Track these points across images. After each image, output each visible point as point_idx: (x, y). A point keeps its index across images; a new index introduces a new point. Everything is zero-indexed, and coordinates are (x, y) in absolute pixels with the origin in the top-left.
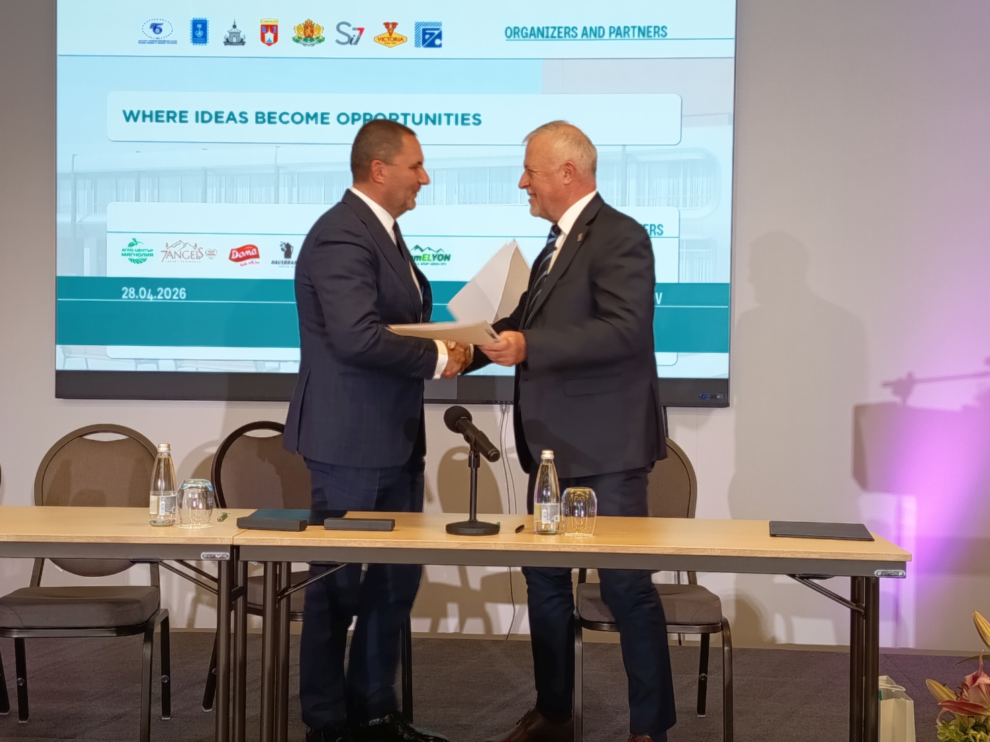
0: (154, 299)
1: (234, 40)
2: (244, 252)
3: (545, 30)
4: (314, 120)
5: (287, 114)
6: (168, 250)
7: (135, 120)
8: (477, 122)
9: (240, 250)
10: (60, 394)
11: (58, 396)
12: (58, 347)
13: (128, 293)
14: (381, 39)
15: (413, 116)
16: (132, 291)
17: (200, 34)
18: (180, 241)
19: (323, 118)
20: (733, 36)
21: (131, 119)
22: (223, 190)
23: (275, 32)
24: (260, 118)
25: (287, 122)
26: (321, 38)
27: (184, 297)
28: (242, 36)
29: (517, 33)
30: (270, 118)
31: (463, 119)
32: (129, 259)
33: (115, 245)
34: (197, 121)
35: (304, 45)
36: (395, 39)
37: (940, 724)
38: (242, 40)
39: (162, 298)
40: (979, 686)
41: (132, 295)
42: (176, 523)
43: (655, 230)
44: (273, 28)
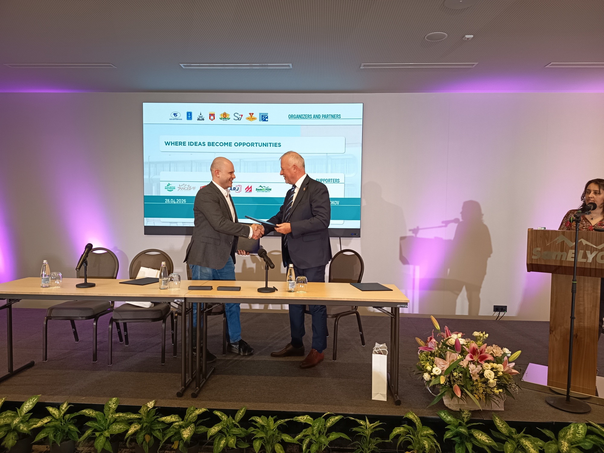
1: (201, 119)
3: (301, 116)
4: (227, 145)
5: (218, 143)
6: (180, 187)
8: (280, 146)
10: (146, 233)
11: (145, 234)
12: (145, 218)
14: (248, 119)
15: (259, 143)
17: (189, 116)
18: (184, 184)
19: (230, 144)
20: (362, 118)
21: (168, 144)
22: (198, 167)
24: (209, 144)
25: (218, 145)
26: (229, 118)
27: (185, 202)
28: (203, 117)
29: (292, 117)
30: (212, 144)
31: (275, 145)
32: (167, 190)
33: (163, 185)
34: (189, 145)
35: (223, 120)
36: (253, 119)
37: (419, 354)
38: (203, 119)
43: (337, 181)
44: (213, 115)
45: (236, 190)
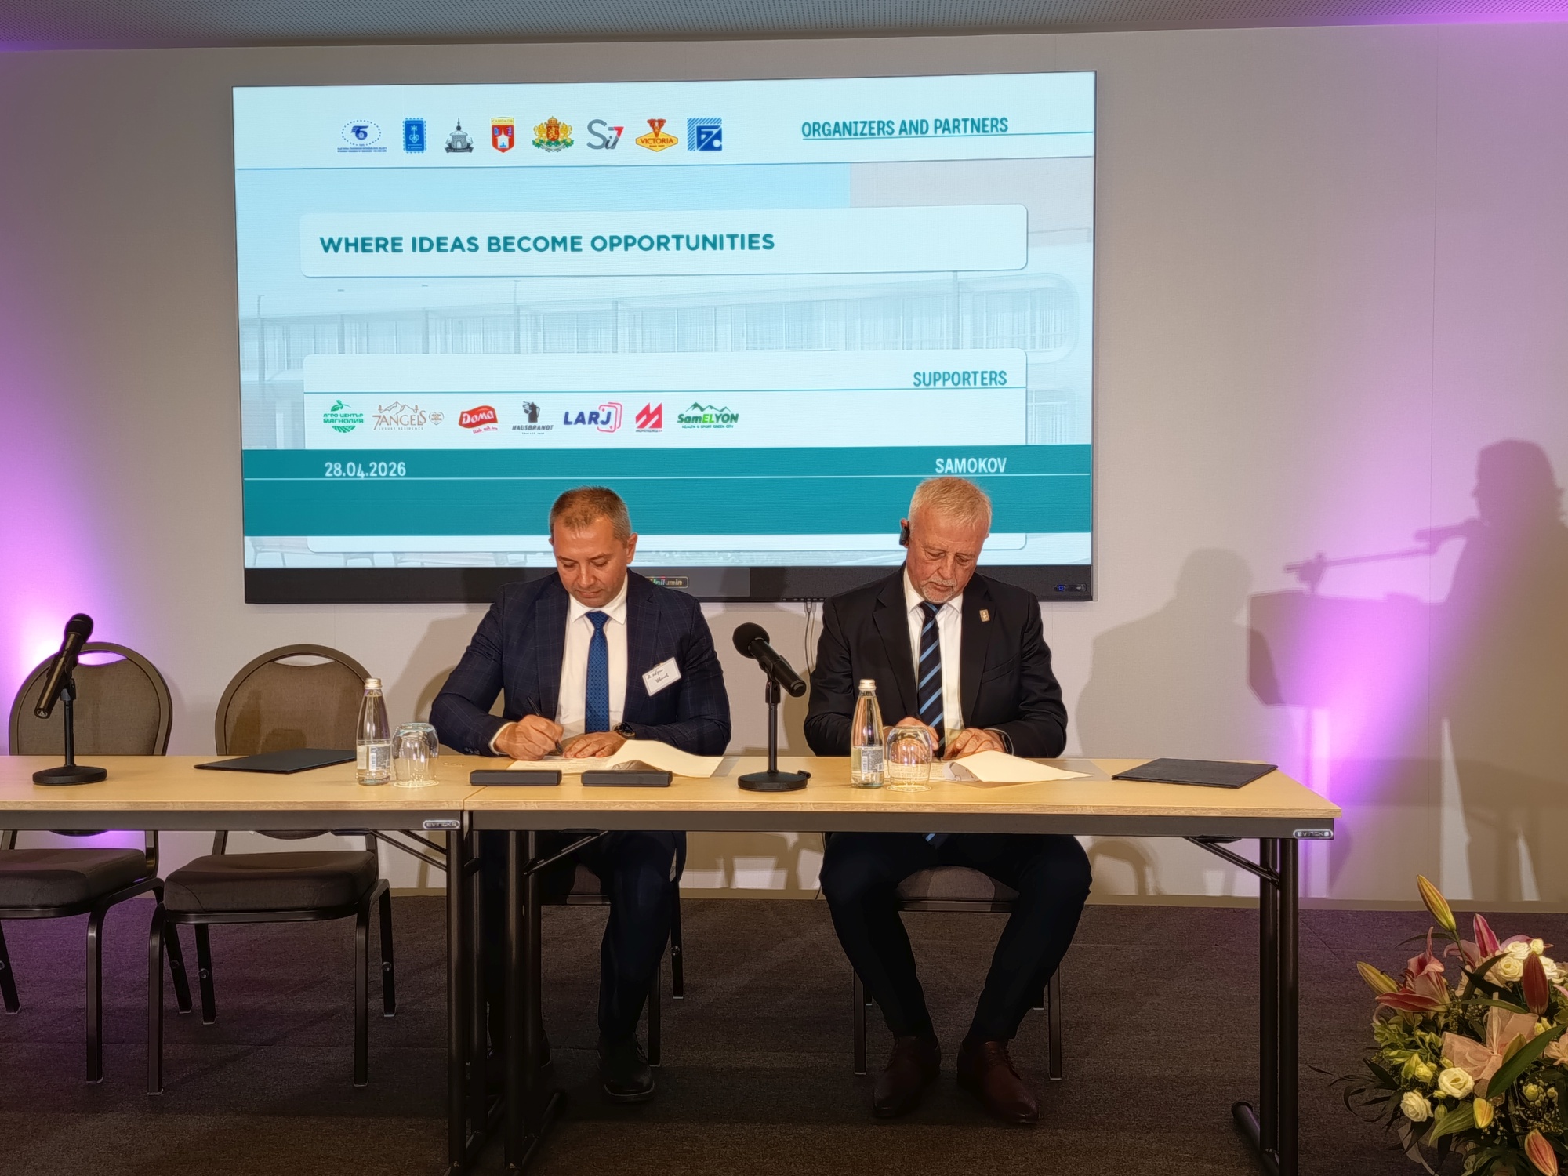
0: (365, 477)
1: (459, 145)
2: (478, 415)
3: (853, 125)
4: (562, 246)
5: (528, 238)
6: (382, 415)
7: (336, 249)
8: (768, 245)
9: (472, 413)
10: (251, 598)
11: (248, 600)
12: (247, 538)
13: (333, 469)
14: (645, 141)
15: (688, 238)
16: (338, 467)
17: (415, 138)
18: (397, 403)
19: (573, 244)
20: (1092, 129)
21: (331, 249)
22: (449, 337)
23: (510, 134)
24: (493, 244)
25: (528, 250)
26: (569, 141)
27: (404, 473)
28: (468, 140)
29: (818, 130)
30: (506, 244)
31: (752, 241)
32: (333, 427)
33: (315, 410)
34: (414, 249)
35: (548, 150)
36: (663, 141)
37: (1378, 1023)
38: (469, 145)
39: (375, 475)
40: (1428, 975)
41: (338, 472)
42: (391, 779)
43: (996, 378)
44: (508, 130)
45: (603, 423)
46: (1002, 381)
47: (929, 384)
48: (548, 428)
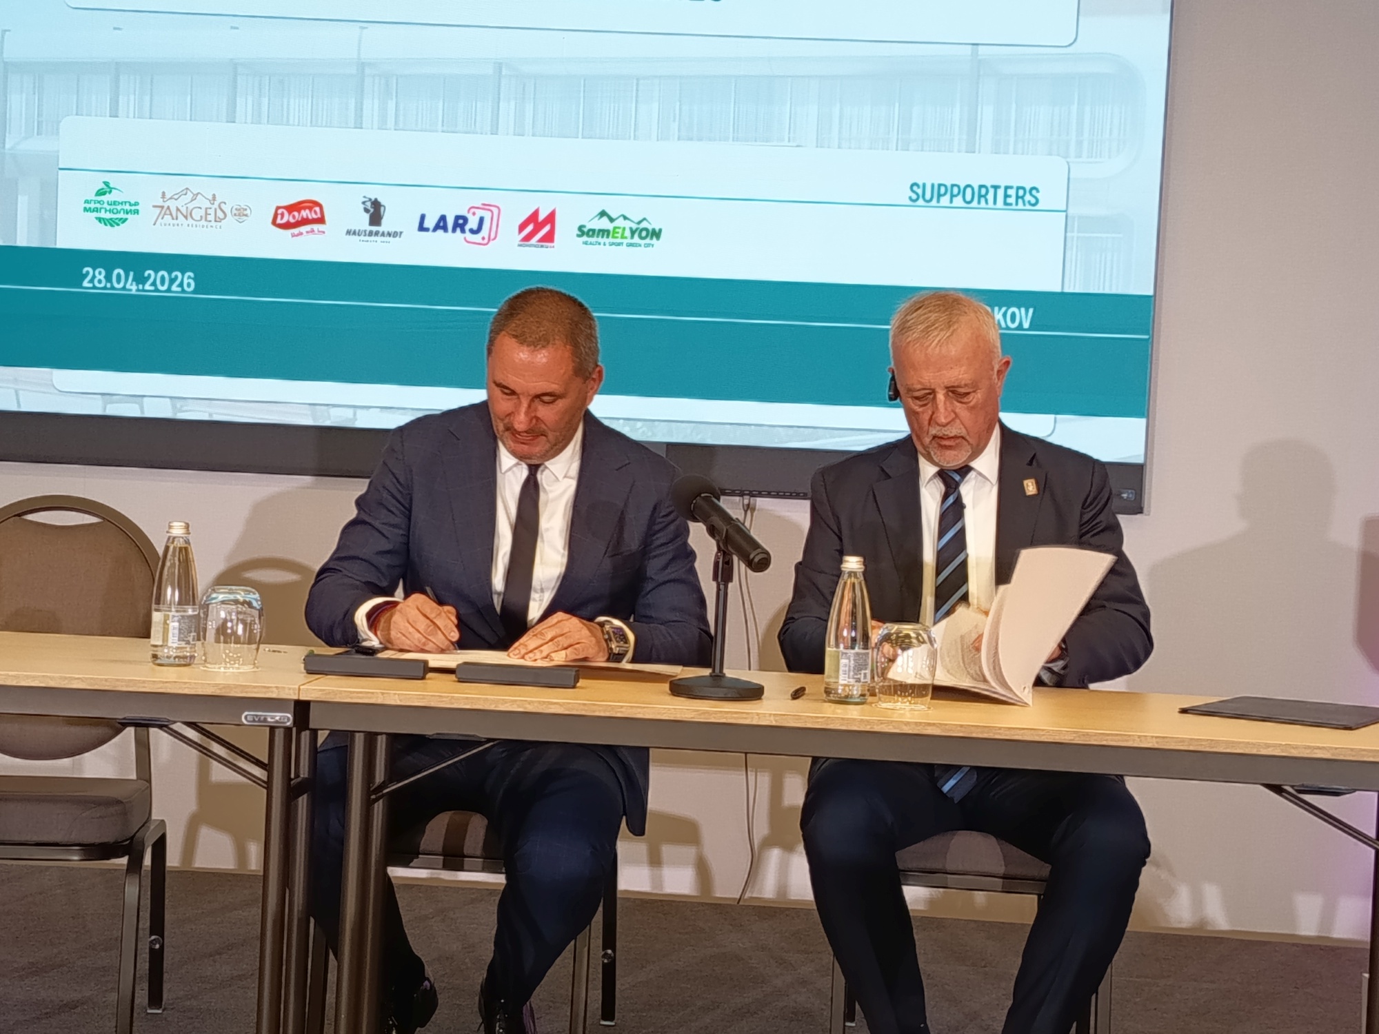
0: (138, 290)
2: (299, 212)
9: (291, 208)
13: (94, 277)
16: (100, 274)
18: (187, 189)
22: (265, 101)
27: (192, 288)
32: (96, 218)
39: (152, 288)
41: (100, 281)
43: (1025, 197)
45: (472, 231)
46: (1033, 201)
47: (931, 200)
48: (395, 234)
